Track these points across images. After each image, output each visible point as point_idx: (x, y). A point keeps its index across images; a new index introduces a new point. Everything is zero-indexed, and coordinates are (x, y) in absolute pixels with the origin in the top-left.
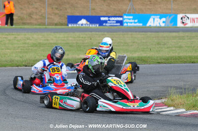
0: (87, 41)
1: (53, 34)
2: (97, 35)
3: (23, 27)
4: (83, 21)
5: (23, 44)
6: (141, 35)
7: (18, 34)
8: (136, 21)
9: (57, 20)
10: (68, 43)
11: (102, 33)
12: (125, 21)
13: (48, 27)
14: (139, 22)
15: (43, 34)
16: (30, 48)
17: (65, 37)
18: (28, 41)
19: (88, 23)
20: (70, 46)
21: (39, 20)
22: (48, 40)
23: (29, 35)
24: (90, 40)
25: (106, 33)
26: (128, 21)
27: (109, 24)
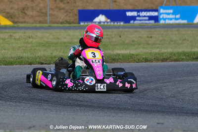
0: (114, 39)
1: (63, 31)
2: (128, 31)
4: (101, 18)
5: (25, 43)
8: (178, 16)
9: (62, 16)
11: (134, 30)
12: (161, 17)
13: (52, 25)
14: (182, 18)
16: (35, 48)
18: (30, 40)
19: (109, 20)
22: (58, 39)
23: (29, 33)
24: (120, 38)
25: (138, 30)
26: (165, 16)
27: (139, 22)
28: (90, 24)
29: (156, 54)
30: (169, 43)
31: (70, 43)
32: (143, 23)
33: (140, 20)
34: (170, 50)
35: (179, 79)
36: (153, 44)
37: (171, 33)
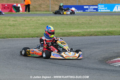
0: (75, 21)
1: (54, 17)
2: (82, 17)
3: (36, 12)
4: (73, 9)
5: (36, 23)
6: (109, 17)
7: (33, 17)
8: (106, 8)
10: (64, 23)
11: (85, 16)
12: (99, 8)
14: (108, 9)
15: (48, 17)
16: (40, 26)
17: (61, 19)
18: (39, 22)
19: (76, 10)
20: (65, 24)
21: (46, 9)
22: (51, 21)
23: (39, 18)
24: (77, 21)
25: (87, 16)
26: (101, 8)
27: (89, 11)
31: (56, 23)
36: (91, 24)
37: (100, 18)
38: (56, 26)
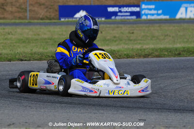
1: (43, 27)
2: (110, 27)
6: (174, 26)
8: (160, 12)
9: (42, 12)
11: (116, 25)
12: (143, 12)
13: (32, 21)
14: (164, 13)
16: (15, 44)
18: (10, 36)
22: (39, 35)
23: (8, 29)
24: (101, 34)
26: (147, 12)
27: (120, 17)
28: (70, 20)
29: (138, 49)
30: (151, 39)
31: (51, 39)
32: (124, 19)
33: (122, 16)
34: (152, 46)
35: (161, 75)
36: (135, 40)
37: (153, 28)
38: (53, 44)
